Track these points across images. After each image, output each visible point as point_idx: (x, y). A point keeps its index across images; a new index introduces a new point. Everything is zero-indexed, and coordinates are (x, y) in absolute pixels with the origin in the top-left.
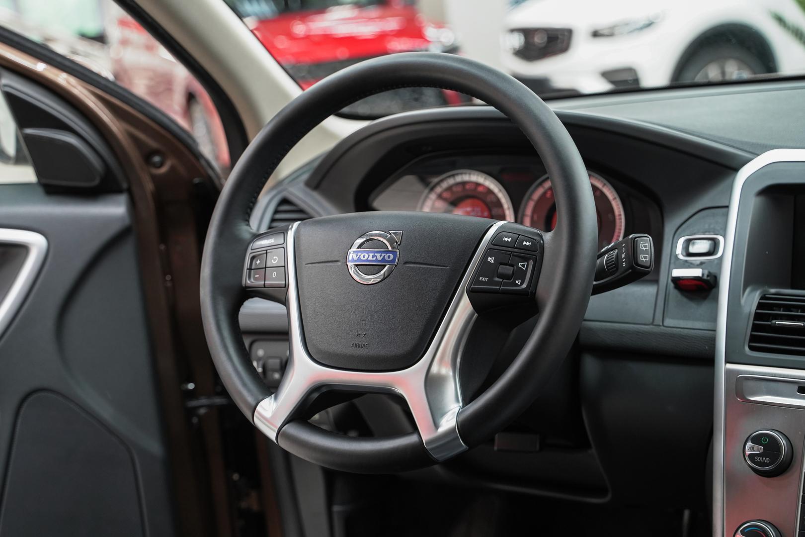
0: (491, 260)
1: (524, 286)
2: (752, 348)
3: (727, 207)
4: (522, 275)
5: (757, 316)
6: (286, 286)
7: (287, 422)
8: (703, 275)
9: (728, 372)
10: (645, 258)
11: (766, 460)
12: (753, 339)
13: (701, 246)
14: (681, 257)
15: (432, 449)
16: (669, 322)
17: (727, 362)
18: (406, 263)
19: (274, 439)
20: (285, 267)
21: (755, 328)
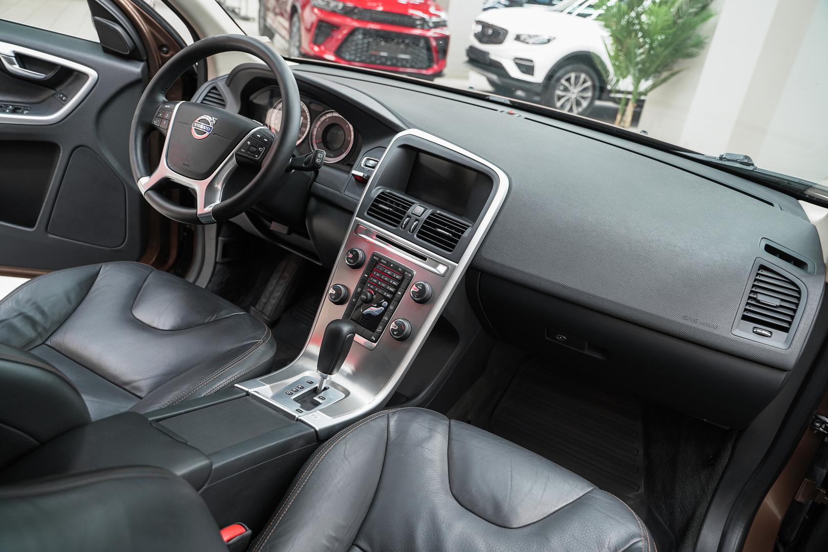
0: (249, 143)
1: (257, 159)
2: (368, 213)
3: (386, 148)
4: (258, 153)
5: (376, 200)
6: (167, 129)
7: (150, 189)
8: (364, 176)
9: (356, 220)
10: (319, 161)
11: (352, 261)
12: (370, 209)
13: (371, 163)
14: (362, 165)
15: (200, 217)
16: (346, 193)
17: (357, 216)
18: (214, 134)
19: (143, 194)
20: (169, 120)
21: (373, 205)
